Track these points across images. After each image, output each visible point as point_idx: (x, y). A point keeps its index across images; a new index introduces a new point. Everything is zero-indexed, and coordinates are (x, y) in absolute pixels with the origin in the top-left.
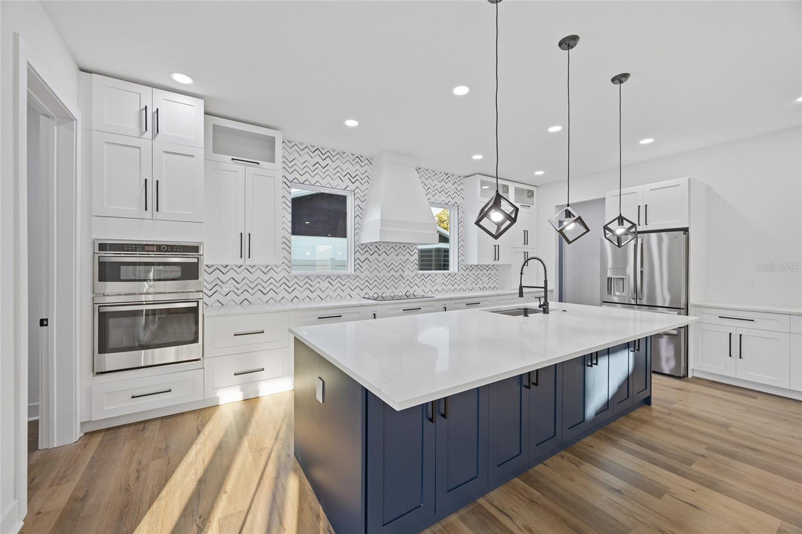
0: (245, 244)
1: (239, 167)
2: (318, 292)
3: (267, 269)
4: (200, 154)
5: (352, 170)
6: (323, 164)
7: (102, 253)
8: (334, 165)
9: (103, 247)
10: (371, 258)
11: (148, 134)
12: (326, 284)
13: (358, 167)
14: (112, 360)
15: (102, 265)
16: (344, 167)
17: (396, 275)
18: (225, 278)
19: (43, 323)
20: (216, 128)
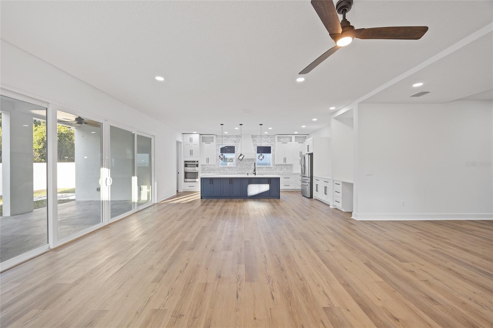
0: (208, 160)
1: (207, 144)
2: (226, 171)
3: (214, 165)
4: (198, 144)
5: (235, 139)
6: (227, 139)
7: (185, 163)
8: (230, 139)
9: (185, 162)
10: (241, 163)
11: (191, 142)
12: (228, 169)
13: (237, 138)
14: (188, 180)
15: (185, 164)
16: (232, 139)
17: (249, 167)
18: (206, 167)
19: (179, 173)
20: (202, 137)
